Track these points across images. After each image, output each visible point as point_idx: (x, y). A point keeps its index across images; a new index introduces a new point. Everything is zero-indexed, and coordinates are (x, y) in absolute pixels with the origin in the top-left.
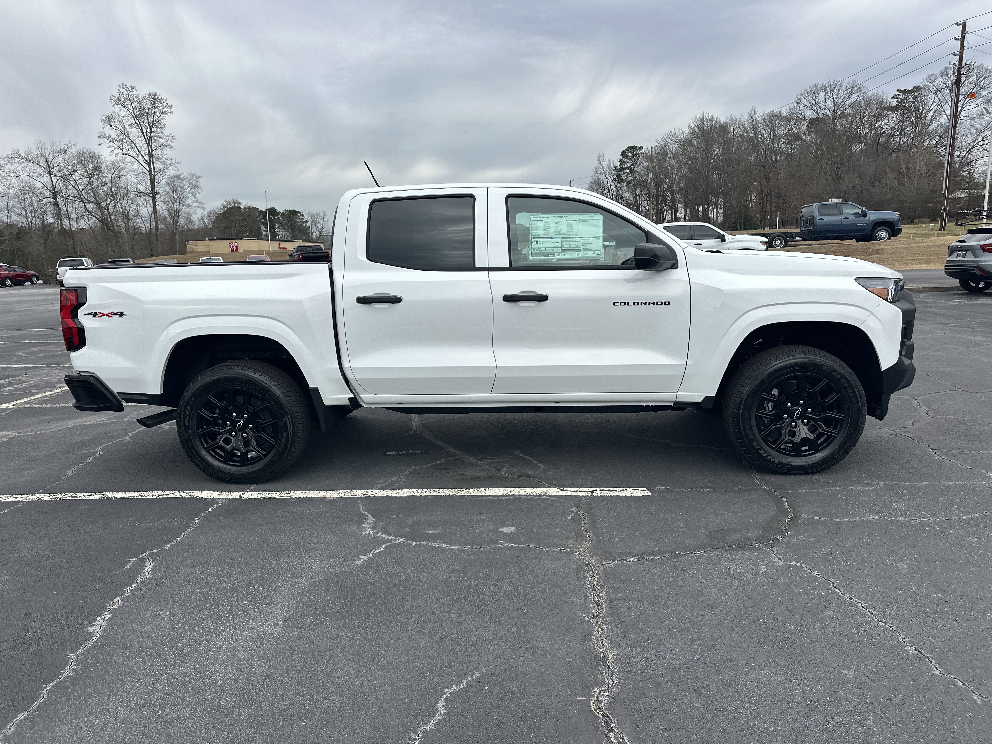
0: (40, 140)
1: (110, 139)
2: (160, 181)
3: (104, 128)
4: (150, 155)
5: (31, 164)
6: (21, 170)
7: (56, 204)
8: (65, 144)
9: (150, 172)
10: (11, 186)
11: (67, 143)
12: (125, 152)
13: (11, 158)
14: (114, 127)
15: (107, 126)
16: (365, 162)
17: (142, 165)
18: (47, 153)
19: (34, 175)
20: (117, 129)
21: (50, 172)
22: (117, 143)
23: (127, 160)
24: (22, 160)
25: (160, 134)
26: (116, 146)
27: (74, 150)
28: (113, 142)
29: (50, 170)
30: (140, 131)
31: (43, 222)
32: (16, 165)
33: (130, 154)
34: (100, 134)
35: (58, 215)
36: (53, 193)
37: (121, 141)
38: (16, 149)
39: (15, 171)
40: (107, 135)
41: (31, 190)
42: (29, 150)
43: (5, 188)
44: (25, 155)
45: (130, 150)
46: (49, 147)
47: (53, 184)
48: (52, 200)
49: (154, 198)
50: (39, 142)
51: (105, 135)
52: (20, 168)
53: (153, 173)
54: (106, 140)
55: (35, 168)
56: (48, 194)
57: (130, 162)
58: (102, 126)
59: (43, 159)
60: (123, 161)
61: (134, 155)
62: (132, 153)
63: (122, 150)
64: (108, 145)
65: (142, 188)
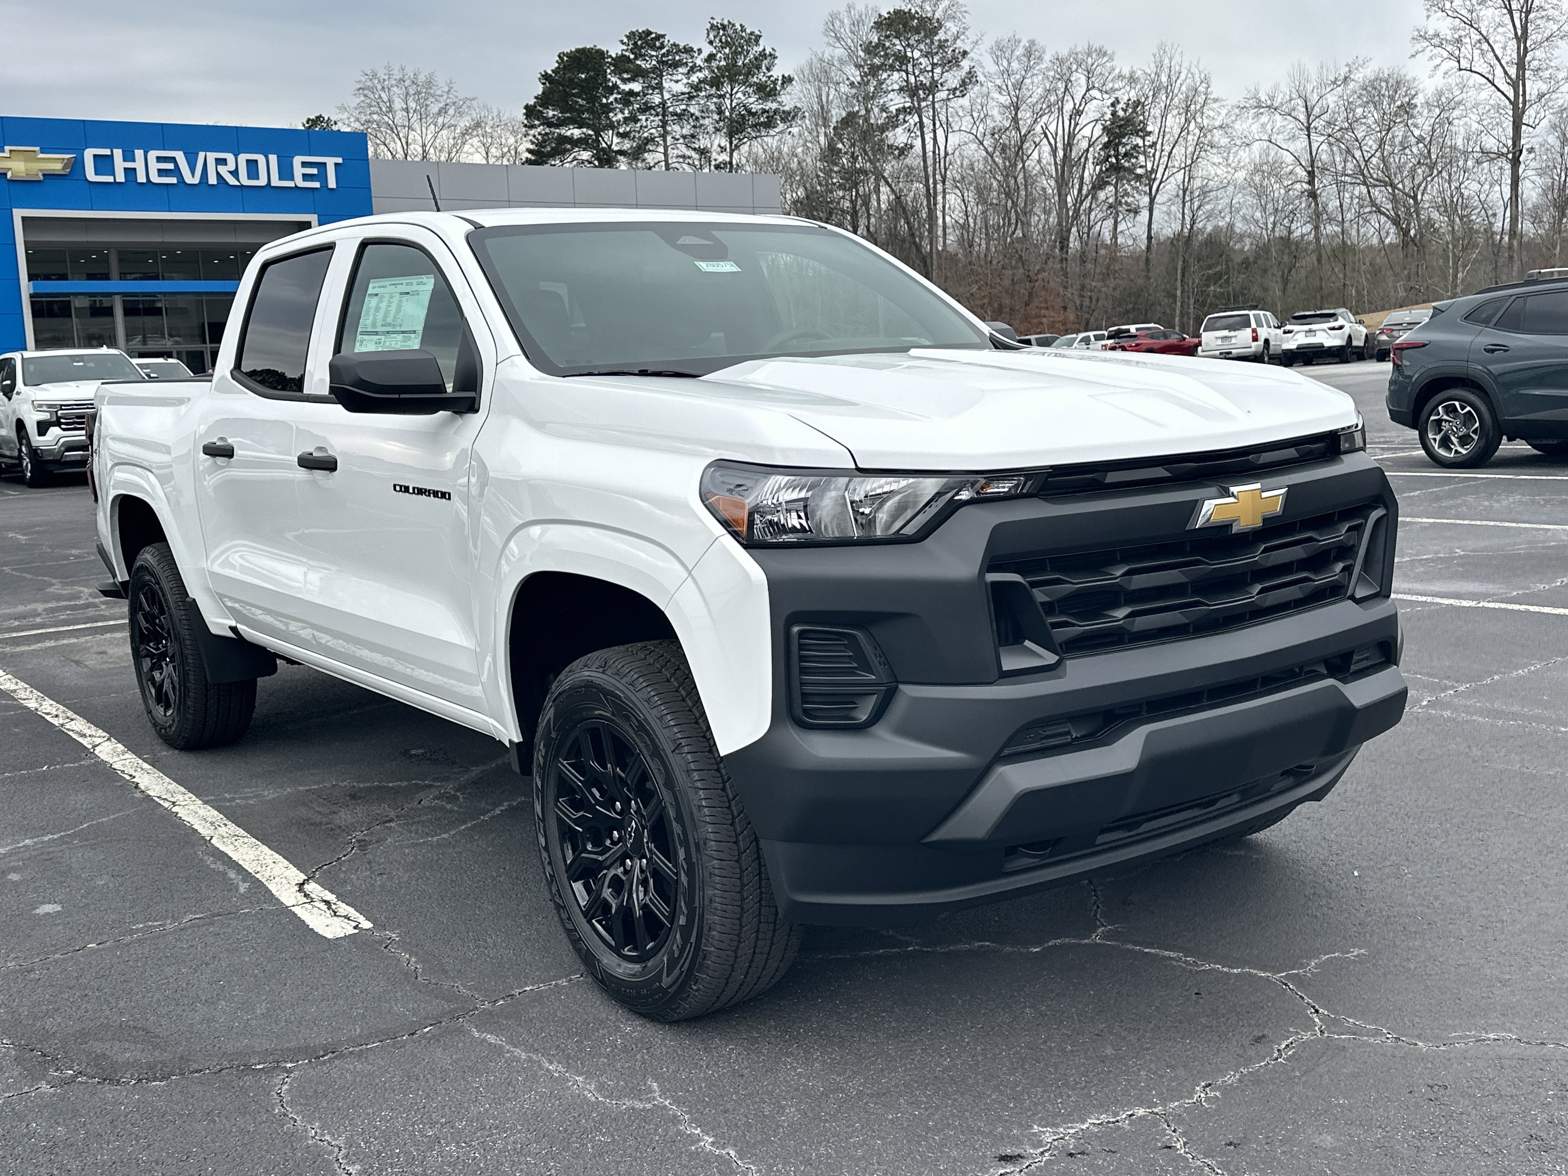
0: (1299, 65)
1: (1436, 41)
2: (1537, 121)
3: (1428, 17)
4: (1521, 65)
5: (1278, 117)
6: (1255, 131)
7: (1313, 195)
8: (1347, 65)
9: (1514, 104)
10: (1242, 164)
11: (1350, 63)
12: (1464, 64)
13: (1243, 108)
14: (1450, 13)
15: (1436, 12)
16: (428, 177)
17: (1499, 90)
18: (1309, 88)
19: (1280, 137)
20: (1456, 14)
21: (1308, 129)
22: (1449, 48)
23: (1471, 83)
24: (1262, 110)
25: (1551, 12)
26: (1446, 54)
27: (1359, 76)
28: (1440, 45)
29: (1310, 125)
30: (1505, 11)
31: (1290, 233)
32: (1250, 121)
33: (1473, 69)
34: (1416, 33)
35: (1317, 218)
36: (1309, 172)
37: (1459, 40)
38: (1253, 90)
39: (1246, 133)
40: (1431, 32)
41: (1273, 170)
42: (1276, 87)
43: (1229, 169)
44: (1267, 98)
45: (1476, 58)
46: (1314, 76)
47: (1311, 153)
48: (1306, 186)
49: (1515, 163)
50: (1296, 66)
51: (1426, 33)
52: (1255, 128)
53: (1521, 106)
54: (1428, 43)
55: (1285, 123)
56: (1302, 174)
57: (1474, 86)
58: (1425, 13)
59: (1300, 102)
60: (1463, 87)
61: (1484, 69)
62: (1480, 66)
63: (1459, 62)
64: (1430, 54)
65: (1490, 143)
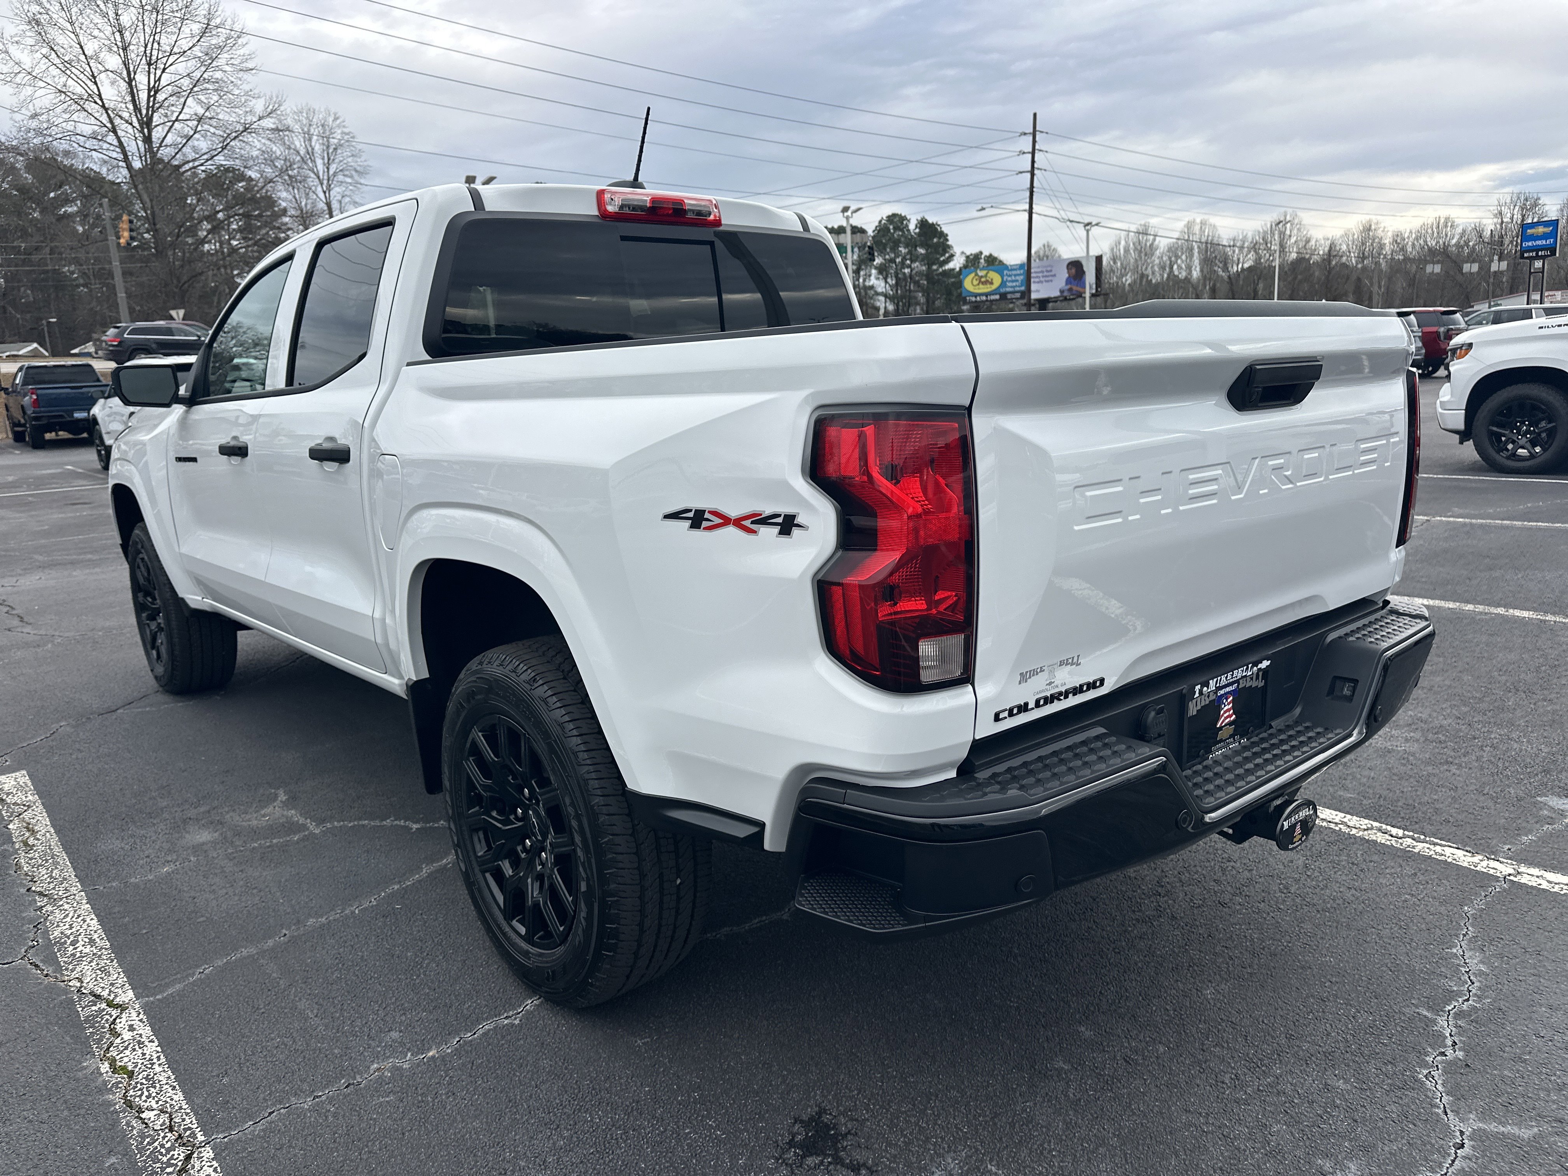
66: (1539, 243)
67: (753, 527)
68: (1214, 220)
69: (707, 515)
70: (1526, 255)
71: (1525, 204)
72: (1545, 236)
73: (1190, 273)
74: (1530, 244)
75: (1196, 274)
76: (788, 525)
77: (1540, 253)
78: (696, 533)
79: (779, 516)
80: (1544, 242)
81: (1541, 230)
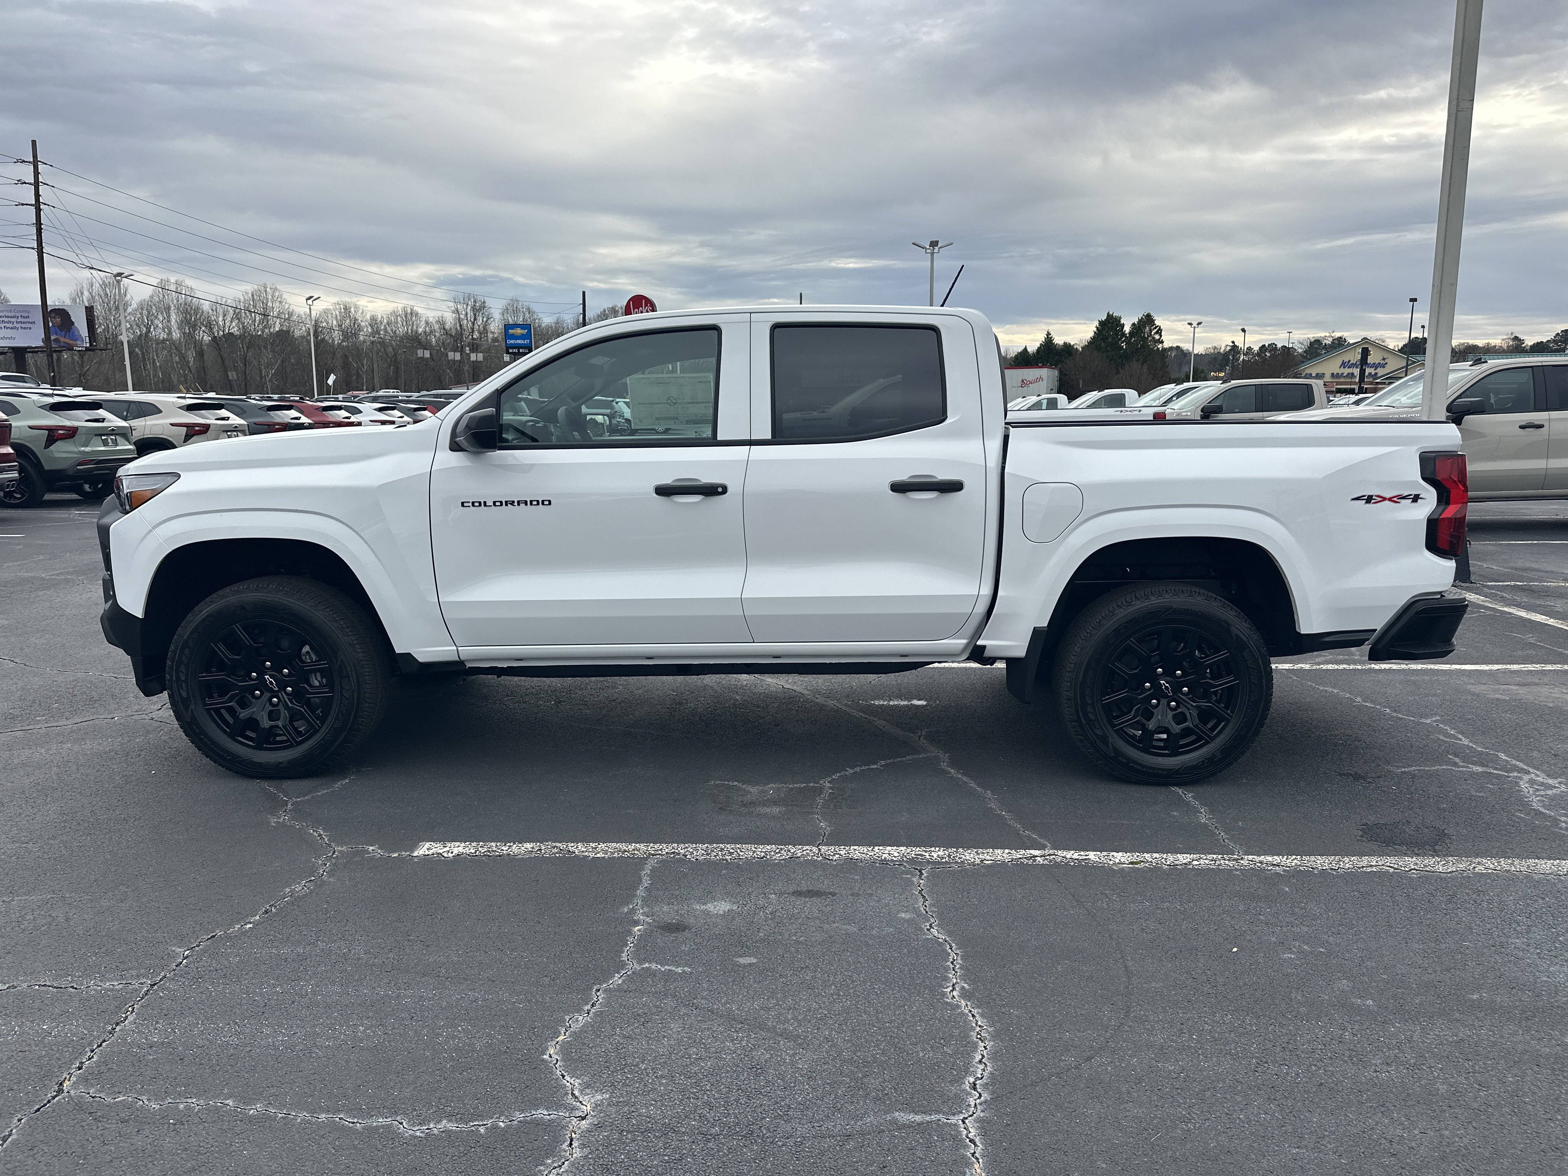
66: (519, 341)
67: (1398, 500)
68: (189, 282)
69: (1374, 497)
70: (510, 351)
71: (475, 306)
72: (522, 337)
73: (170, 333)
74: (512, 342)
75: (176, 335)
76: (1416, 498)
77: (521, 351)
78: (1368, 505)
79: (1411, 495)
80: (523, 342)
81: (519, 331)
